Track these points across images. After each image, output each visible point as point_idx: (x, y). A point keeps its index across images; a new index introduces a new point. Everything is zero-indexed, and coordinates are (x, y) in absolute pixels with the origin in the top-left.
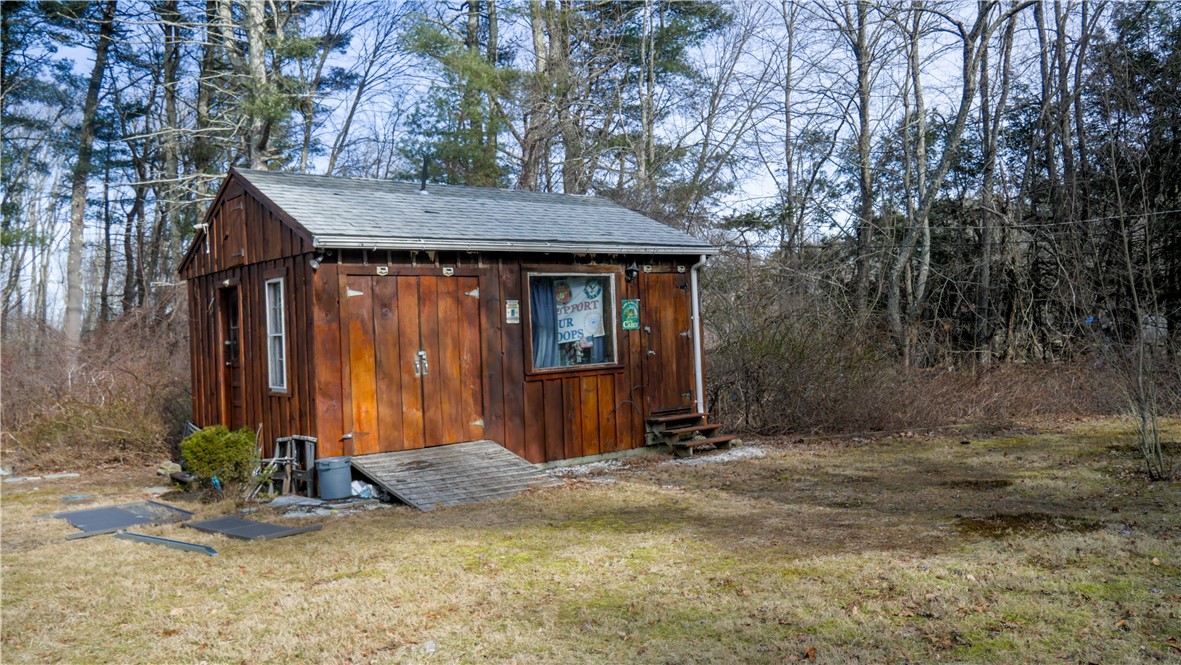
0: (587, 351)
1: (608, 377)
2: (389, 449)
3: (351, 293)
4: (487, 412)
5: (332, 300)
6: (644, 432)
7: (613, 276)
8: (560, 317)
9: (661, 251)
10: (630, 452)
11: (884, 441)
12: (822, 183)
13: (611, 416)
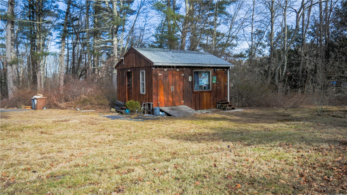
0: (205, 87)
1: (209, 93)
2: (166, 106)
3: (160, 74)
4: (185, 99)
5: (156, 76)
6: (216, 105)
7: (211, 71)
8: (199, 80)
9: (222, 66)
10: (213, 109)
11: (269, 109)
12: (261, 44)
13: (209, 101)
